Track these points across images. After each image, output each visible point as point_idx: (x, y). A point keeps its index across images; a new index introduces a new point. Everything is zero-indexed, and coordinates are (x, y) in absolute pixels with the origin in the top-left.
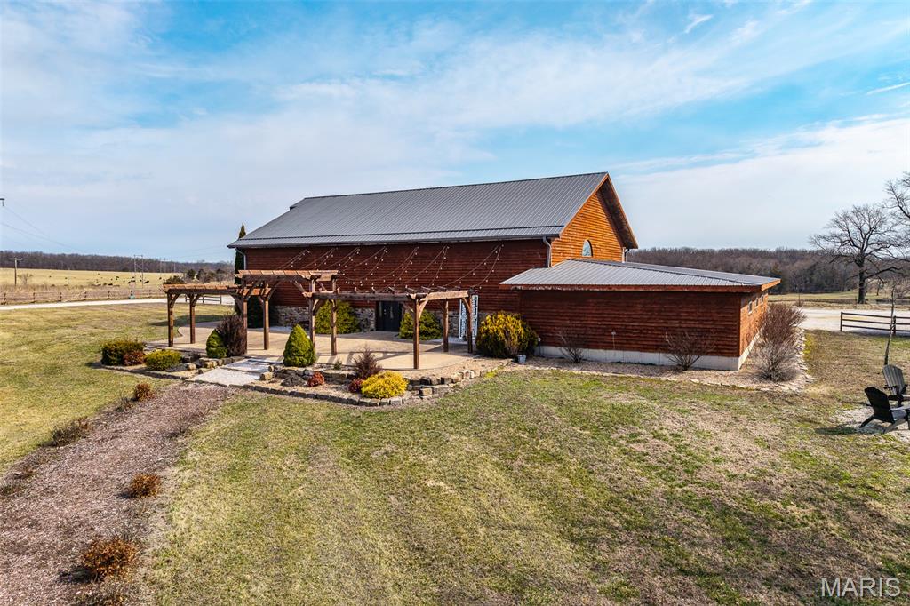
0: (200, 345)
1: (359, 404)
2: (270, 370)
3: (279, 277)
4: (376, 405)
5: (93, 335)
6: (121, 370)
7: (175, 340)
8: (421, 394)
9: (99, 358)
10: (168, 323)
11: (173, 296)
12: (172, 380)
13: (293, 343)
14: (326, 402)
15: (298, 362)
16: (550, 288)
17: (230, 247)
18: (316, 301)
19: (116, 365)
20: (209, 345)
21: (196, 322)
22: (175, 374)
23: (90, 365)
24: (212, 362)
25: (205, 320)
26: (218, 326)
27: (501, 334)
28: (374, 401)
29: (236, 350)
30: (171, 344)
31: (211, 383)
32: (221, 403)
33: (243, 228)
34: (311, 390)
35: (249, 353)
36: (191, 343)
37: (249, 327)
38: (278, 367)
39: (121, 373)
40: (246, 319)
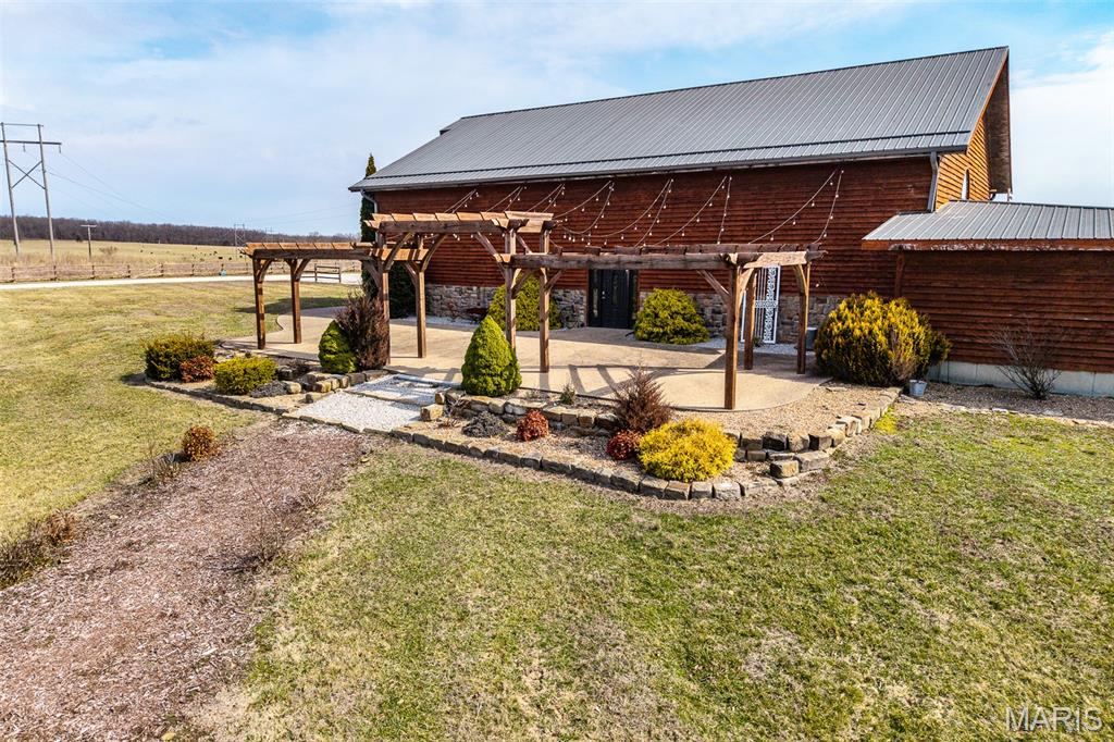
0: (309, 348)
1: (640, 490)
2: (438, 400)
3: (447, 225)
4: (680, 496)
5: (147, 325)
6: (176, 390)
7: (269, 337)
8: (775, 472)
9: (142, 368)
10: (256, 310)
11: (263, 262)
12: (259, 413)
13: (481, 352)
14: (566, 481)
15: (492, 387)
16: (981, 248)
17: (353, 189)
18: (518, 271)
19: (168, 380)
20: (323, 349)
21: (302, 308)
22: (266, 401)
23: (129, 379)
24: (329, 381)
25: (317, 305)
26: (339, 316)
27: (882, 338)
28: (676, 486)
29: (371, 358)
30: (261, 343)
31: (330, 424)
32: (350, 473)
33: (371, 160)
34: (526, 450)
35: (393, 363)
36: (296, 342)
37: (391, 317)
38: (454, 395)
39: (175, 396)
40: (386, 304)
